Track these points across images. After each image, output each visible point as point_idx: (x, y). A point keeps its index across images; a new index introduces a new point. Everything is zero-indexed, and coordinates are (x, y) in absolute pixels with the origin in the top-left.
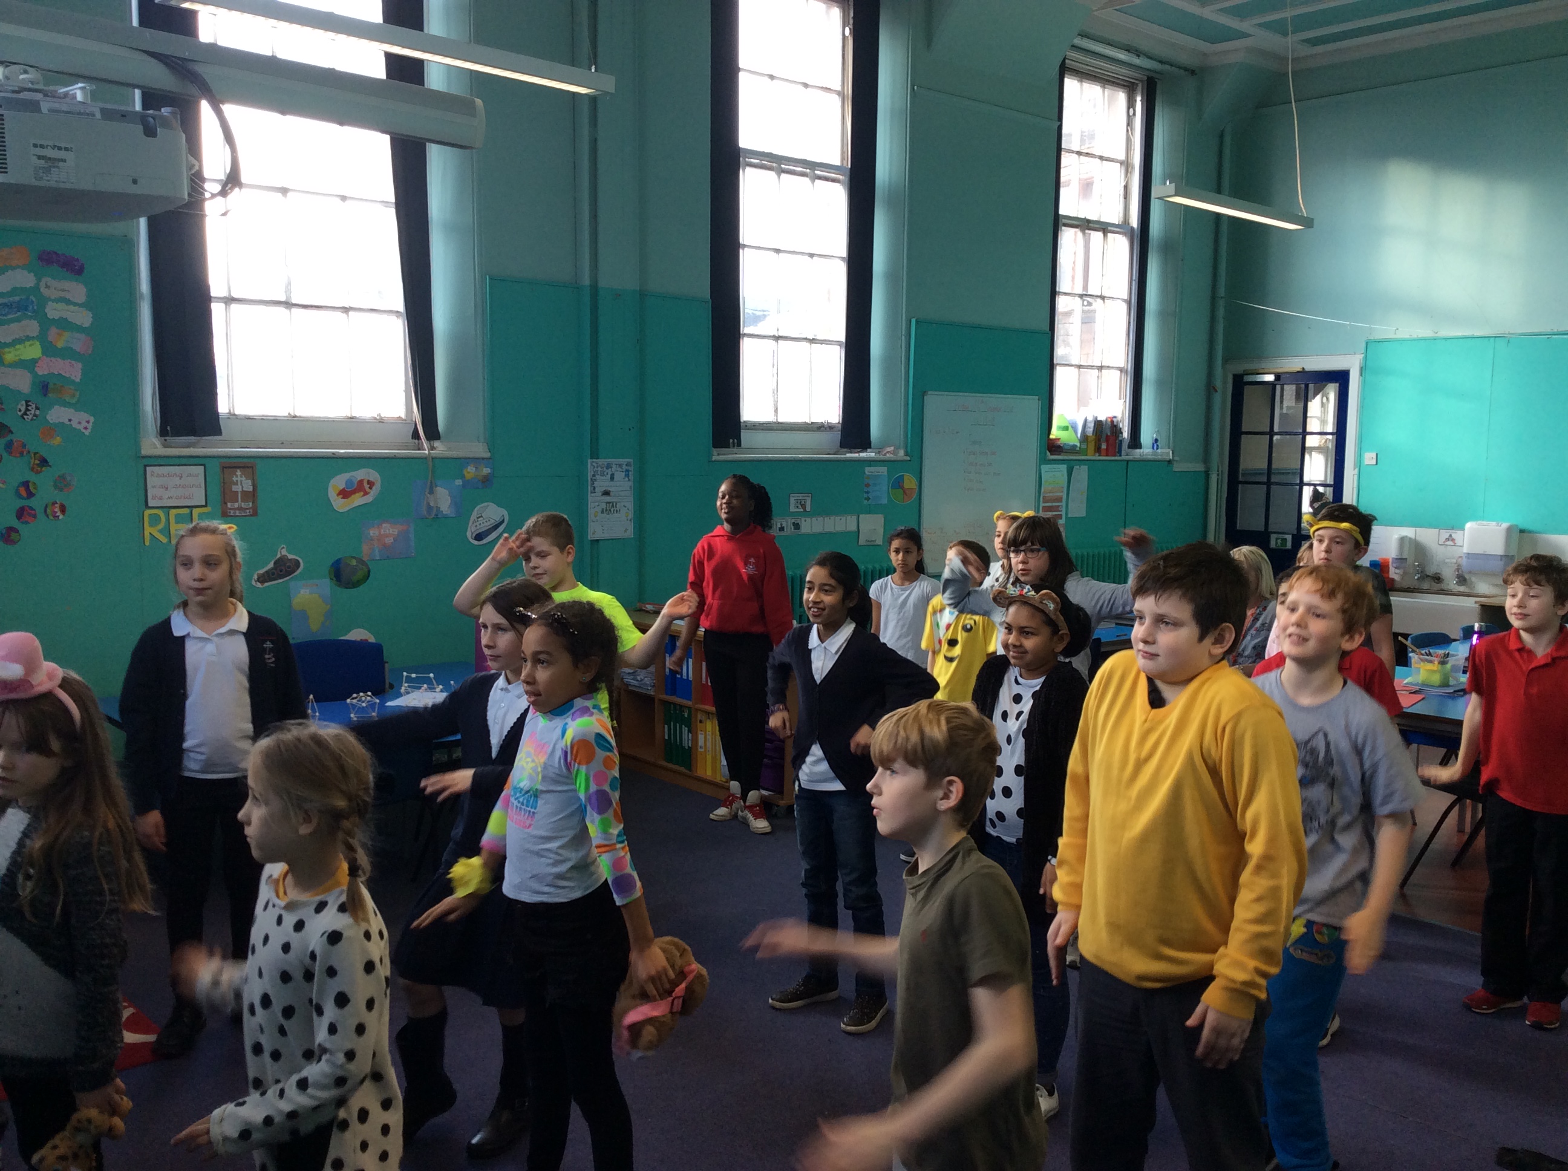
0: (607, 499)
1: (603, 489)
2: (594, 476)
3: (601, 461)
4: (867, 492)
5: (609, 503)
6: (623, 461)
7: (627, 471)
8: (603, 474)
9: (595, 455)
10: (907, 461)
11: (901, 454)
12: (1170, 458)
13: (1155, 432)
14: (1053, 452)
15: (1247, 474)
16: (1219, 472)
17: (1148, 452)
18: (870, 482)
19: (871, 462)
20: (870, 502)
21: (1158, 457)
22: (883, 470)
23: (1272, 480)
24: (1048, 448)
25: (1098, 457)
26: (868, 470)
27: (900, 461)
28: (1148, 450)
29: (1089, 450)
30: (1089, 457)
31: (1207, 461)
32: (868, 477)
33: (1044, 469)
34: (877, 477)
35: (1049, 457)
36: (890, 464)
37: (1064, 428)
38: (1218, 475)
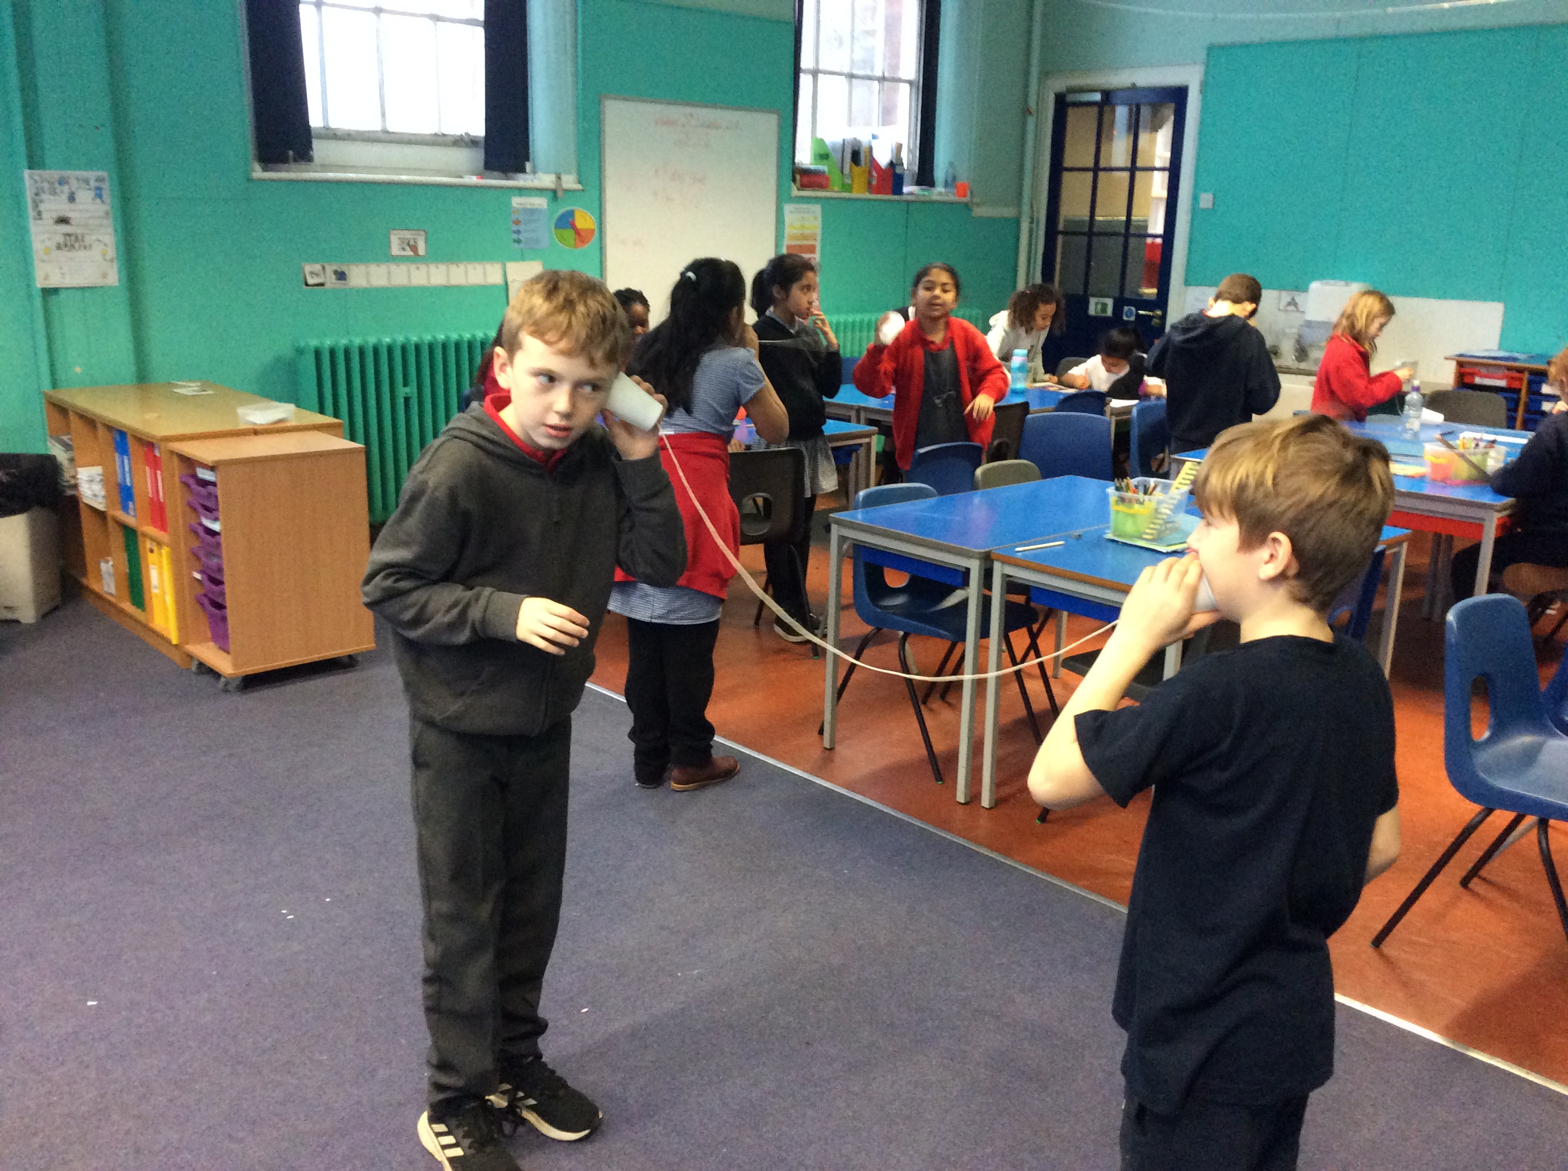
0: (64, 228)
1: (55, 215)
2: (37, 194)
3: (46, 174)
4: (518, 232)
5: (69, 235)
6: (92, 175)
7: (99, 189)
8: (53, 192)
9: (34, 162)
10: (578, 190)
11: (569, 181)
12: (967, 199)
13: (951, 164)
14: (803, 186)
15: (1068, 222)
16: (1033, 219)
17: (939, 192)
18: (521, 218)
19: (521, 191)
20: (522, 245)
21: (952, 198)
22: (540, 202)
23: (1095, 230)
24: (794, 180)
25: (867, 195)
26: (516, 201)
27: (567, 191)
28: (940, 188)
29: (855, 186)
30: (854, 195)
31: (1019, 204)
32: (517, 211)
33: (788, 208)
34: (532, 211)
35: (795, 192)
36: (551, 194)
37: (823, 156)
38: (1032, 223)
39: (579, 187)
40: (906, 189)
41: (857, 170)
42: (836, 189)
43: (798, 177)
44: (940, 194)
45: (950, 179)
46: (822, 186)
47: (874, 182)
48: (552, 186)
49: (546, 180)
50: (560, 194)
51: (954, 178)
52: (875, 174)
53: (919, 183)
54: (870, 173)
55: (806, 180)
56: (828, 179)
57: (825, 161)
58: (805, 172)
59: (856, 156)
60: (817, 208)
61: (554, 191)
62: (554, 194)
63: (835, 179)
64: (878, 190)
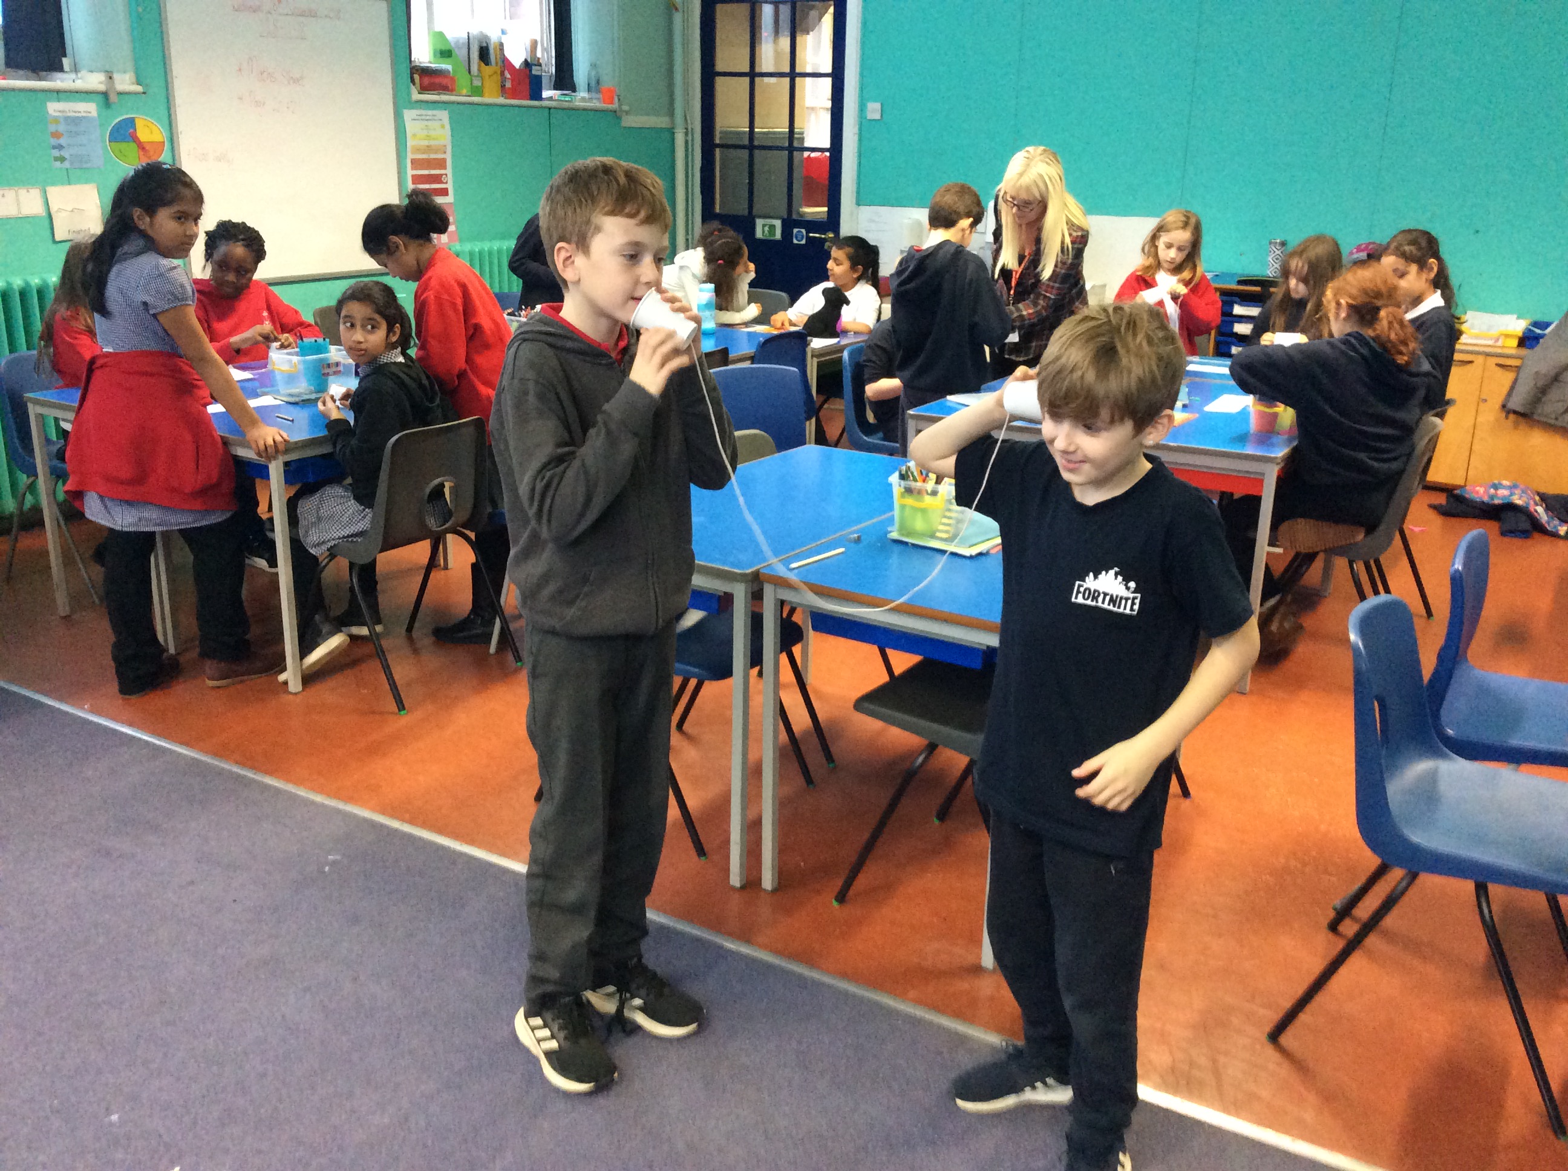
4: (59, 147)
10: (136, 93)
11: (125, 82)
12: (615, 106)
13: (594, 66)
14: (423, 89)
15: (724, 134)
16: (687, 129)
17: (581, 97)
18: (62, 128)
19: (59, 94)
20: (67, 164)
21: (596, 104)
22: (89, 109)
23: (756, 143)
24: (413, 81)
25: (502, 100)
26: (54, 108)
27: (120, 93)
28: (582, 94)
29: (486, 90)
30: (487, 100)
31: (671, 113)
32: (56, 120)
33: (408, 115)
34: (75, 121)
35: (416, 96)
36: (100, 98)
37: (445, 53)
38: (686, 134)
39: (139, 89)
40: (546, 94)
41: (487, 70)
42: (464, 92)
43: (416, 77)
44: (583, 99)
45: (593, 83)
46: (445, 89)
47: (508, 85)
48: (102, 88)
49: (94, 81)
50: (113, 97)
51: (598, 82)
52: (508, 76)
53: (556, 87)
54: (502, 73)
55: (426, 80)
56: (453, 79)
57: (449, 60)
58: (425, 72)
59: (484, 54)
60: (444, 115)
61: (105, 94)
62: (105, 98)
63: (463, 83)
64: (514, 93)
